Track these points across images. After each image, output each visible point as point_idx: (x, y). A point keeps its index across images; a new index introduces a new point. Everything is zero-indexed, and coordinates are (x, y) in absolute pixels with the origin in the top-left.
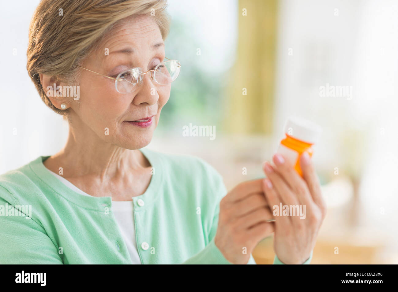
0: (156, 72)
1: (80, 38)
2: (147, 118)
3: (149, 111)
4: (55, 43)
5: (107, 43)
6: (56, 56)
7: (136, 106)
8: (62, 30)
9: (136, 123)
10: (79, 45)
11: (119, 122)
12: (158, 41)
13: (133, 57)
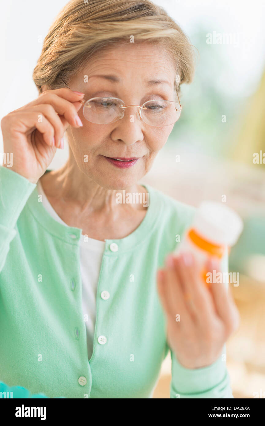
7: (114, 142)
11: (94, 154)
12: (158, 78)
13: (117, 87)
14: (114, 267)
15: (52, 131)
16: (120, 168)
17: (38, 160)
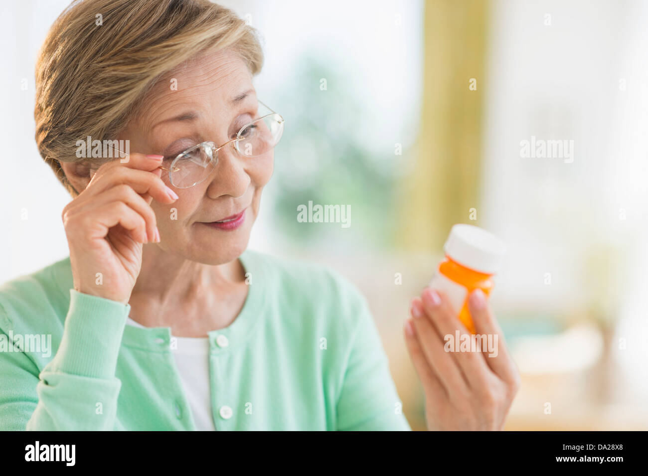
0: (240, 141)
1: (102, 106)
2: (235, 216)
3: (237, 205)
4: (68, 110)
5: (152, 106)
6: (73, 133)
7: (214, 200)
8: (77, 90)
9: (219, 225)
10: (103, 117)
11: (186, 225)
12: (241, 91)
13: (198, 125)
14: (229, 370)
15: (143, 222)
16: (232, 230)
17: (127, 269)
